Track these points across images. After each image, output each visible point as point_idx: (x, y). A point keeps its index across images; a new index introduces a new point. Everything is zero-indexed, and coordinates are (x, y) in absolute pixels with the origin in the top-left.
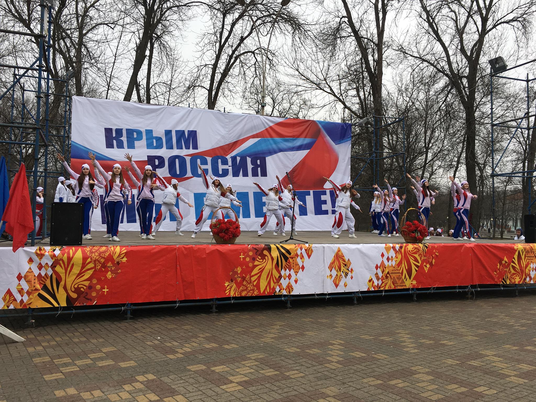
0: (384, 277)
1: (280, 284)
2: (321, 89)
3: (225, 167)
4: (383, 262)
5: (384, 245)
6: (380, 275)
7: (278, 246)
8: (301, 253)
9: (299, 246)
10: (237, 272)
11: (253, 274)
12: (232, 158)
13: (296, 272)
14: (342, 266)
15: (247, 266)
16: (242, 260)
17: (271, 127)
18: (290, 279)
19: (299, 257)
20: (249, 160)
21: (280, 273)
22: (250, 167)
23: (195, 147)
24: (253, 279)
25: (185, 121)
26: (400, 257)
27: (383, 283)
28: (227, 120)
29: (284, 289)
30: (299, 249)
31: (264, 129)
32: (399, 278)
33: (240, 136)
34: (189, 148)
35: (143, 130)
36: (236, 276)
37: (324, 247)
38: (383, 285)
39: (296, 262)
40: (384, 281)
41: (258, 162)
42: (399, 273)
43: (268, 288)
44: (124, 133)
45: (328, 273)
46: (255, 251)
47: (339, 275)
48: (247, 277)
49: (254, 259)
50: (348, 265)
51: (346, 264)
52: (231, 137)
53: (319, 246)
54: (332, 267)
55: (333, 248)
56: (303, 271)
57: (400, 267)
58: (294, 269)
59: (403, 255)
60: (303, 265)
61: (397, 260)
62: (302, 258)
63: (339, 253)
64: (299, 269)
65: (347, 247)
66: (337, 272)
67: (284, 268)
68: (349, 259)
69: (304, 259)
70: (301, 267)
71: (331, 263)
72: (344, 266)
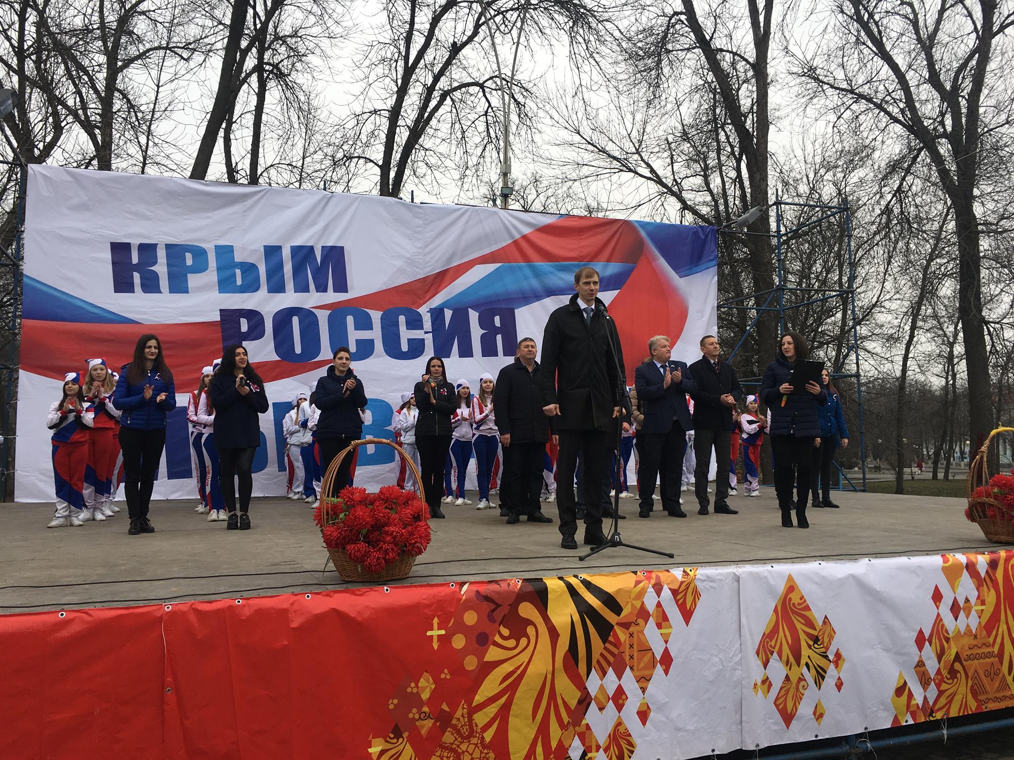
0: (945, 673)
1: (582, 729)
2: (630, 170)
3: (417, 334)
4: (939, 619)
5: (936, 560)
6: (932, 666)
7: (574, 581)
8: (659, 605)
9: (649, 578)
10: (418, 695)
11: (479, 698)
12: (432, 311)
13: (643, 680)
14: (804, 645)
15: (458, 670)
16: (435, 645)
17: (524, 237)
18: (619, 707)
19: (652, 622)
20: (474, 316)
21: (580, 685)
22: (476, 332)
23: (341, 286)
24: (481, 719)
25: (314, 223)
26: (991, 597)
27: (941, 693)
28: (419, 222)
29: (598, 748)
30: (651, 590)
31: (510, 241)
32: (993, 673)
33: (450, 259)
34: (325, 290)
35: (209, 247)
36: (414, 714)
37: (738, 579)
38: (943, 701)
39: (640, 642)
40: (944, 687)
41: (497, 321)
42: (990, 655)
43: (539, 749)
44: (161, 254)
45: (757, 672)
46: (487, 607)
47: (794, 679)
48: (458, 714)
49: (482, 640)
50: (826, 640)
51: (817, 637)
52: (429, 261)
53: (720, 574)
54: (769, 650)
55: (769, 577)
56: (666, 672)
57: (994, 632)
58: (635, 668)
59: (1002, 591)
60: (666, 652)
61: (982, 610)
62: (664, 624)
63: (790, 596)
64: (654, 667)
65: (817, 574)
66: (787, 666)
67: (597, 667)
68: (826, 617)
69: (671, 627)
70: (658, 657)
71: (764, 634)
72: (811, 643)
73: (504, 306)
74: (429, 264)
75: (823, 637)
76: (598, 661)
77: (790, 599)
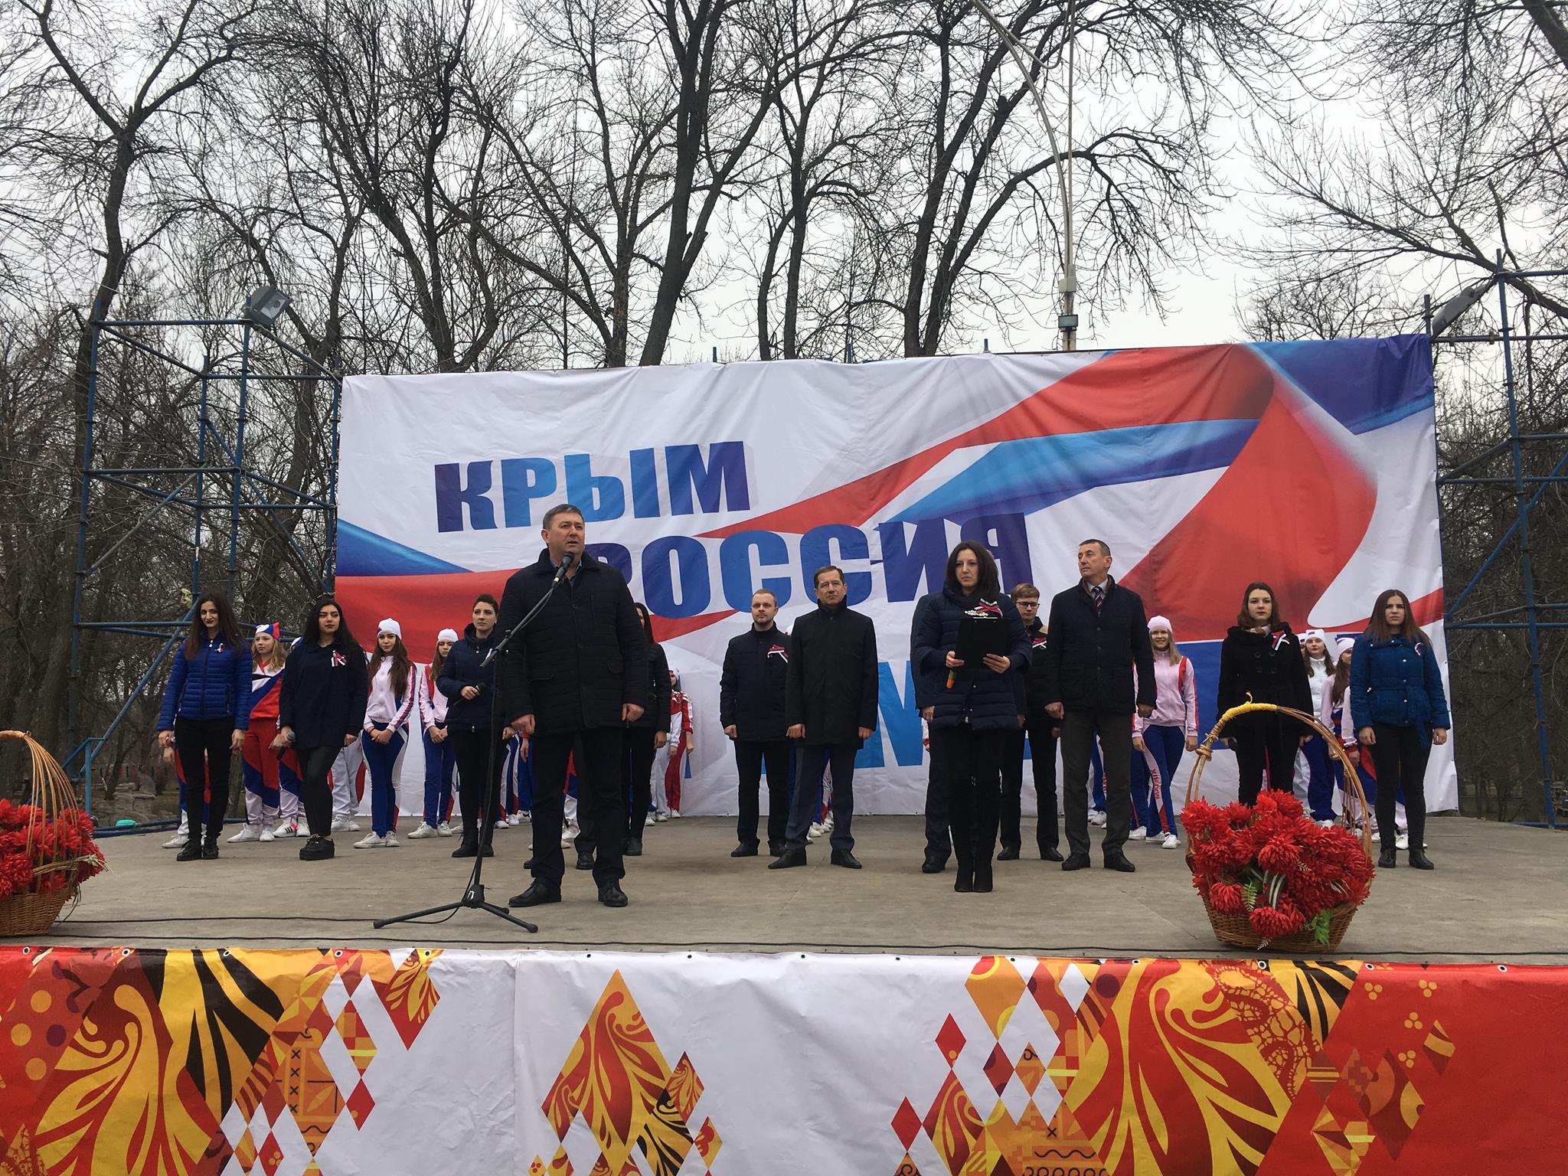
3: (858, 566)
4: (951, 1086)
5: (964, 966)
7: (212, 958)
8: (350, 1008)
9: (342, 962)
11: (46, 1124)
12: (882, 528)
13: (315, 1132)
14: (637, 1103)
15: (17, 1078)
17: (1040, 396)
18: (270, 1171)
19: (335, 1036)
20: (952, 530)
21: (211, 1127)
23: (740, 501)
24: (50, 1155)
25: (699, 411)
26: (1095, 1055)
30: (337, 981)
31: (1013, 405)
34: (715, 508)
35: (557, 459)
37: (512, 972)
39: (312, 1067)
41: (993, 537)
42: (1096, 1174)
44: (496, 474)
45: (544, 1144)
46: (67, 987)
47: (616, 1164)
48: (16, 1143)
49: (56, 1037)
50: (684, 1100)
51: (665, 1091)
52: (877, 450)
53: (478, 963)
54: (569, 1106)
55: (575, 973)
56: (359, 1123)
57: (1104, 1129)
58: (300, 1109)
59: (1125, 1043)
60: (361, 1088)
61: (1070, 1080)
62: (358, 1040)
63: (613, 1010)
64: (336, 1111)
65: (673, 975)
66: (602, 1139)
67: (242, 1101)
68: (685, 1056)
69: (374, 1048)
70: (346, 1096)
71: (561, 1076)
72: (653, 1102)
73: (1005, 512)
74: (878, 454)
75: (678, 1093)
76: (243, 1092)
77: (613, 1017)
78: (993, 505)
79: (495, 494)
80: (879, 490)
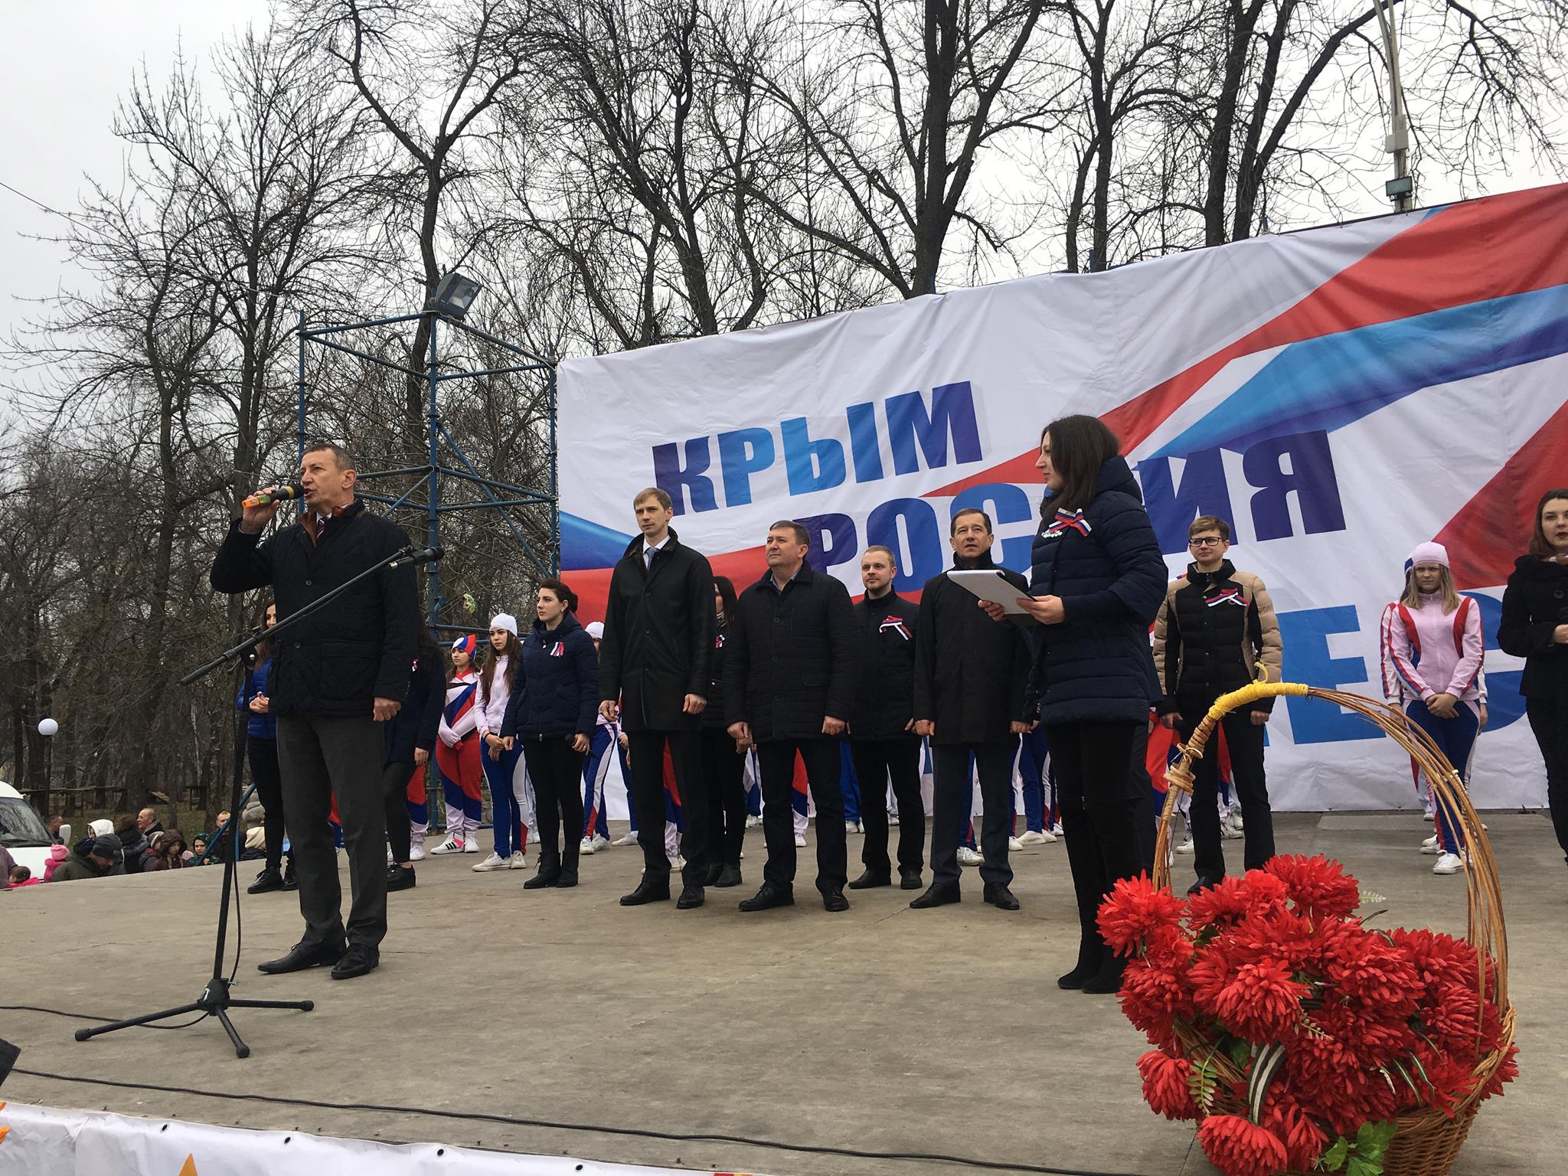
12: (1147, 462)
17: (1341, 279)
20: (1233, 463)
23: (970, 450)
31: (1304, 295)
33: (1176, 358)
34: (942, 462)
35: (774, 427)
41: (1285, 464)
44: (714, 450)
52: (1131, 373)
73: (1300, 430)
74: (1131, 379)
78: (1286, 423)
79: (714, 472)
80: (1137, 421)
